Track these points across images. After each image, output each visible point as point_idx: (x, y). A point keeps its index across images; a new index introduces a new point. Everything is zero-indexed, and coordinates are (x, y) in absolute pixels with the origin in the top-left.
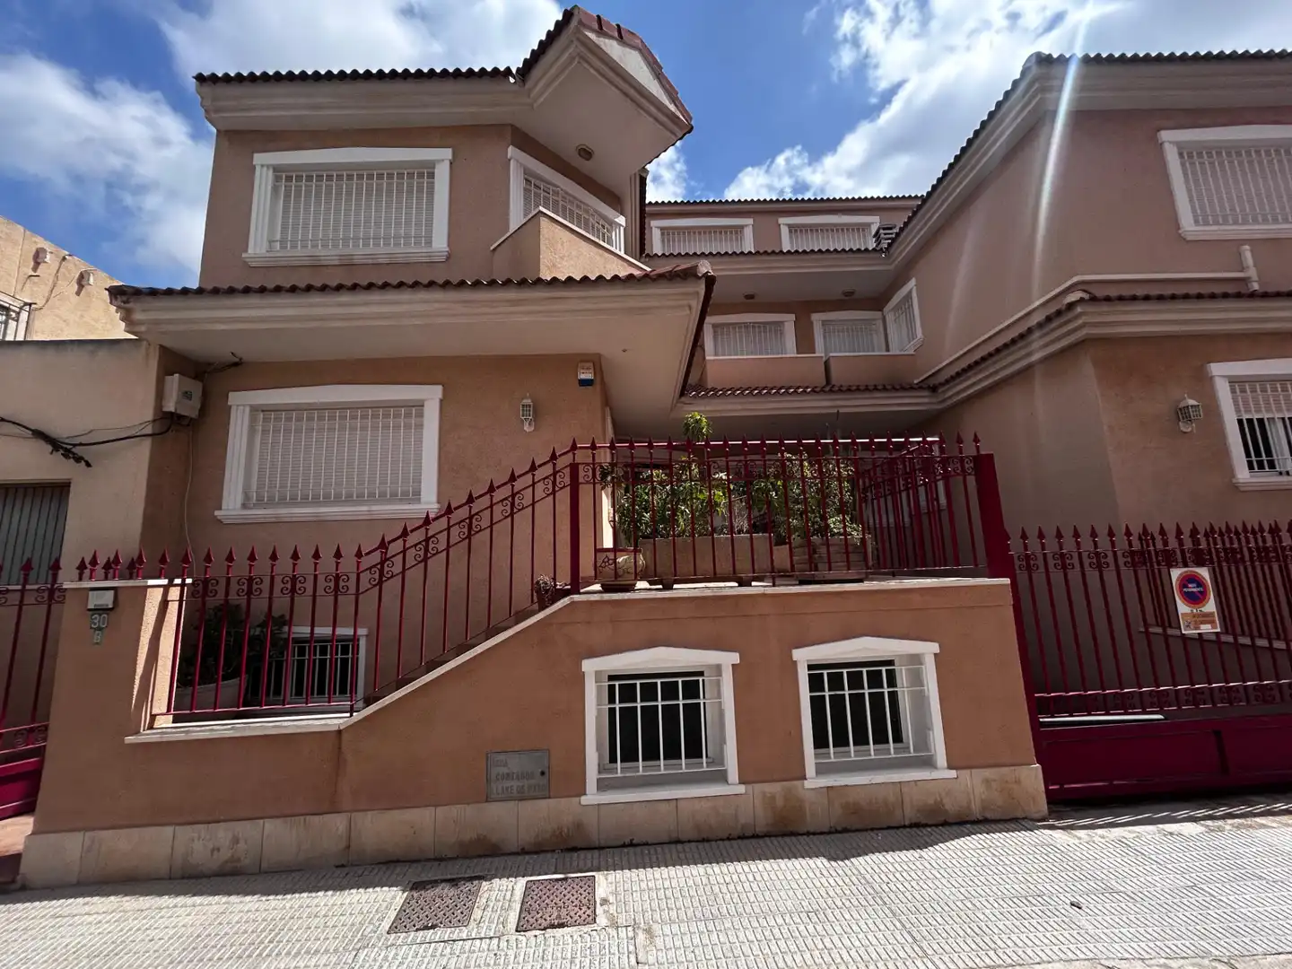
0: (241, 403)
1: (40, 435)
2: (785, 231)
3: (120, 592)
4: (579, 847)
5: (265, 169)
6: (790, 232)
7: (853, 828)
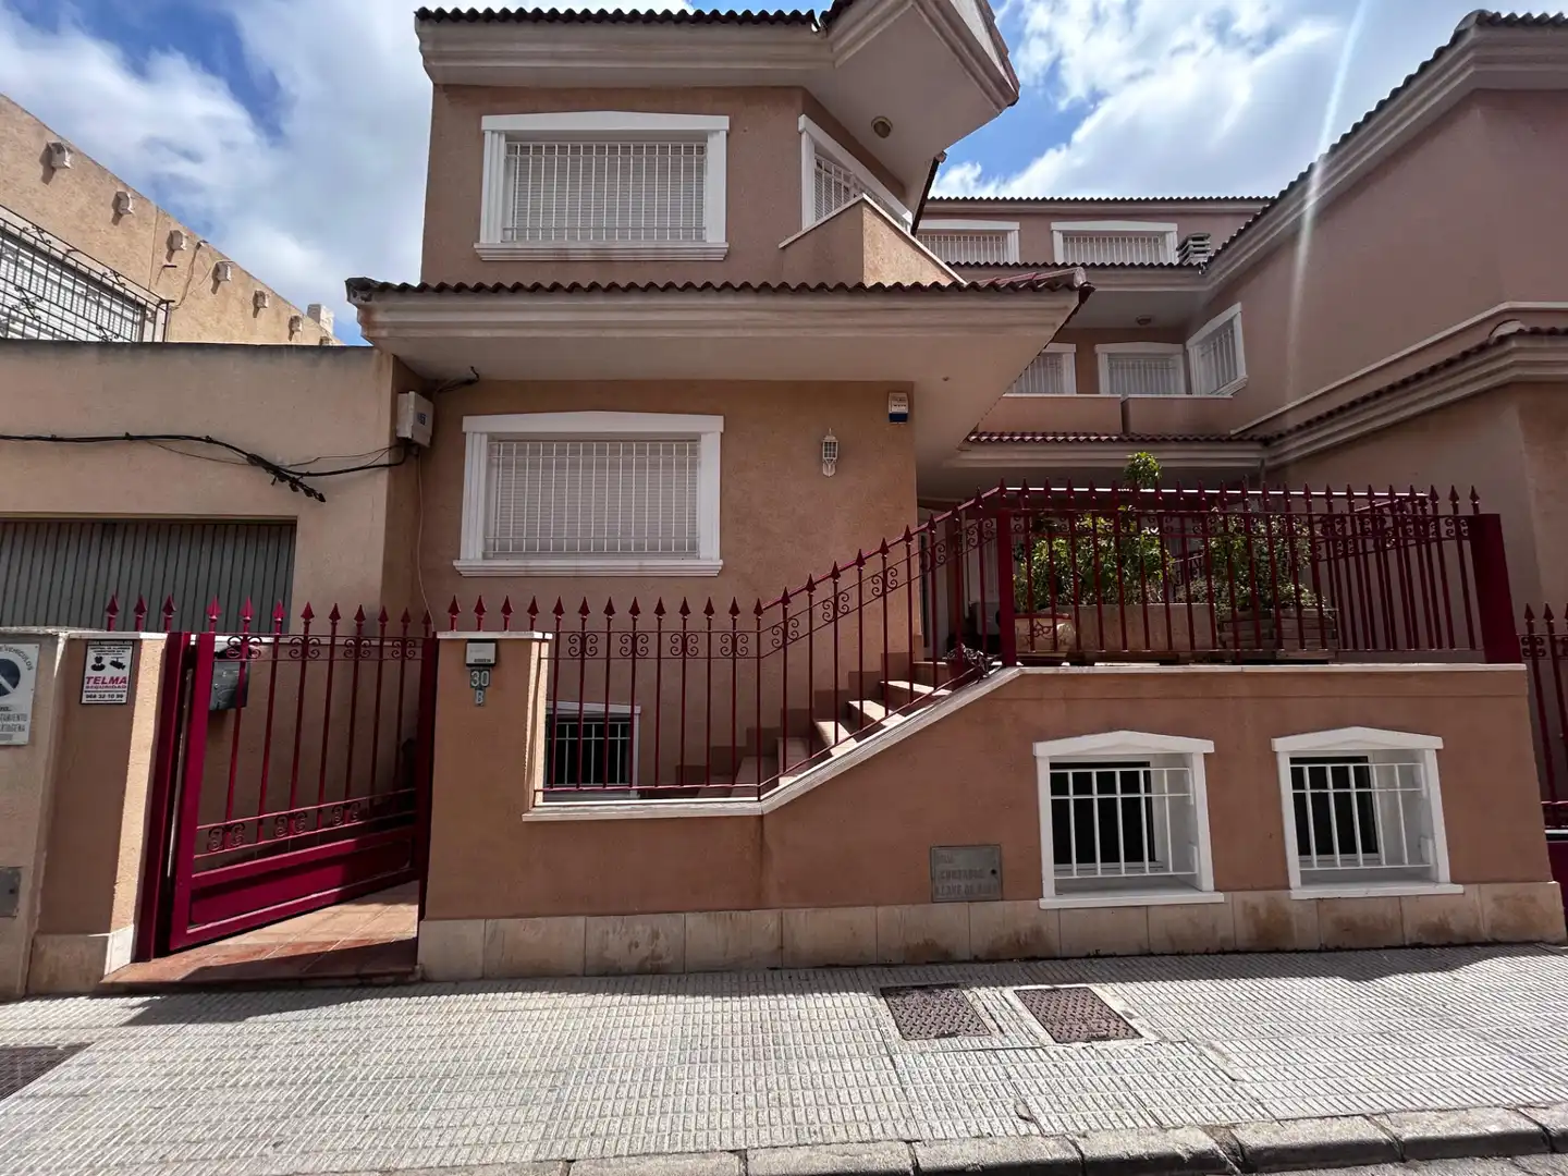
0: (478, 429)
1: (255, 460)
2: (1058, 239)
3: (502, 646)
4: (1039, 956)
5: (496, 135)
6: (1065, 240)
7: (1347, 946)
